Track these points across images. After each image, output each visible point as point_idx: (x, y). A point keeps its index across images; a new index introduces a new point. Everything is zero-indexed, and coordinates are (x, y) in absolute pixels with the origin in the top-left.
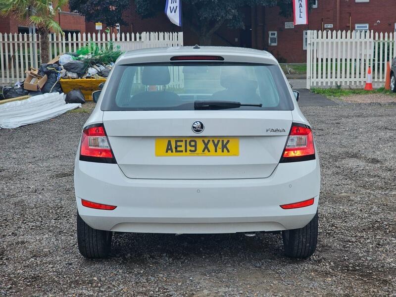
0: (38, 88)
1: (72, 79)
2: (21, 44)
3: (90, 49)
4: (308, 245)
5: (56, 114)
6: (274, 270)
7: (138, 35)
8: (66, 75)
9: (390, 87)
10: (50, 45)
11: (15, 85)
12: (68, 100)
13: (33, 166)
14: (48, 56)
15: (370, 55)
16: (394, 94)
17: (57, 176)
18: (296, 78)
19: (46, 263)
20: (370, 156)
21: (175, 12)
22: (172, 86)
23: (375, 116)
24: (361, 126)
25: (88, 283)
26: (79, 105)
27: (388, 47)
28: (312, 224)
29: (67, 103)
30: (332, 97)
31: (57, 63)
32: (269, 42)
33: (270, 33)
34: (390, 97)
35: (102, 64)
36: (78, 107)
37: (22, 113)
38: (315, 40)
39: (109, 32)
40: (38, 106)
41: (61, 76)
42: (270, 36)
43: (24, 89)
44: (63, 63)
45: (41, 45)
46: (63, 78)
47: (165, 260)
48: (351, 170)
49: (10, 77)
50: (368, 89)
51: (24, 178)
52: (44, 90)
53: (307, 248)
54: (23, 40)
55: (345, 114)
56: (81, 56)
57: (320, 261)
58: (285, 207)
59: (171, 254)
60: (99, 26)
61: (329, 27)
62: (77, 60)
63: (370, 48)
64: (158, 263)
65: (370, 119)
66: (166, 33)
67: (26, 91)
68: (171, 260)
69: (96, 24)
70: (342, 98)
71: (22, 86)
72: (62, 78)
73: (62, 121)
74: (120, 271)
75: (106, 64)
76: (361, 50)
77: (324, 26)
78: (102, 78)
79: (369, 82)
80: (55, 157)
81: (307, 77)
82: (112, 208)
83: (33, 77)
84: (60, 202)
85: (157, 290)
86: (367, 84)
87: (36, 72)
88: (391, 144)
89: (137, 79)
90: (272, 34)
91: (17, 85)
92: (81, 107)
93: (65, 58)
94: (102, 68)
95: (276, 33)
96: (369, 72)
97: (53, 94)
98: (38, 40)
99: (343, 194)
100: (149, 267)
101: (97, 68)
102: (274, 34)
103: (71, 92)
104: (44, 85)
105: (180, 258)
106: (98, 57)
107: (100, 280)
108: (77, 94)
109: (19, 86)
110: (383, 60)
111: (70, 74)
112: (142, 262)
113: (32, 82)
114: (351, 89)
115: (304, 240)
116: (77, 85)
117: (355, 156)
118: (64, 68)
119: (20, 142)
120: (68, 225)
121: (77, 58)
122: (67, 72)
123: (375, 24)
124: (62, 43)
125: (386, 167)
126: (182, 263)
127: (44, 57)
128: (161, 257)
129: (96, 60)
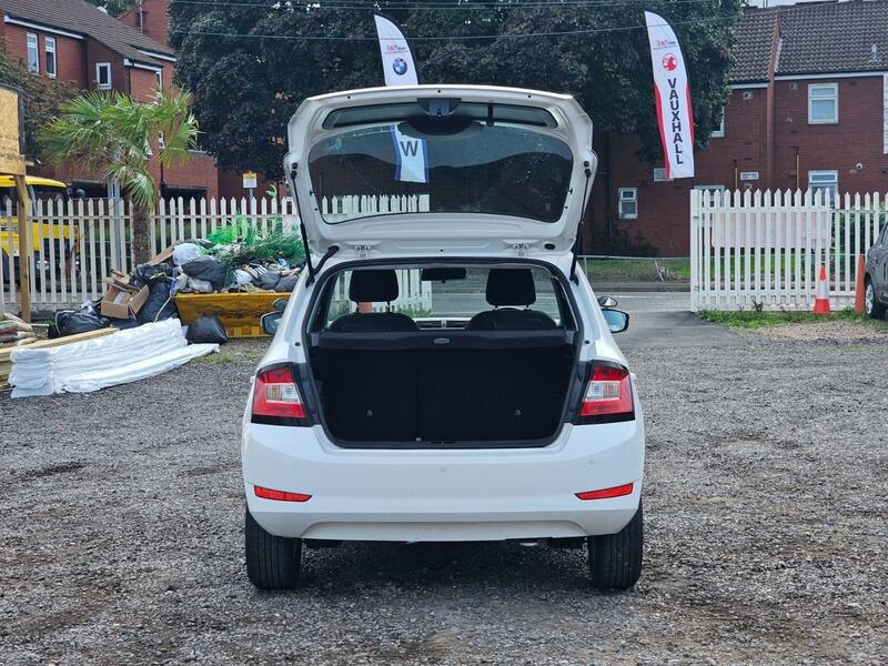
0: (130, 314)
1: (200, 293)
2: (91, 223)
3: (235, 230)
4: (626, 564)
5: (171, 365)
6: (569, 604)
7: (335, 201)
8: (187, 286)
9: (865, 308)
10: (153, 224)
11: (83, 306)
12: (192, 338)
13: (143, 458)
14: (147, 247)
15: (824, 240)
16: (872, 321)
17: (190, 473)
18: (676, 290)
19: (193, 596)
20: (785, 436)
21: (414, 154)
22: (407, 308)
23: (817, 365)
24: (783, 385)
25: (266, 621)
26: (214, 347)
27: (862, 223)
28: (633, 529)
29: (189, 344)
30: (741, 328)
31: (170, 260)
32: (620, 211)
33: (622, 191)
34: (861, 328)
35: (261, 263)
36: (213, 352)
37: (104, 362)
38: (707, 210)
39: (274, 194)
40: (135, 349)
41: (176, 288)
42: (622, 197)
43: (100, 316)
44: (182, 260)
45: (134, 223)
46: (182, 293)
47: (391, 590)
48: (741, 460)
49: (69, 290)
50: (822, 312)
51: (129, 477)
52: (140, 318)
53: (626, 570)
54: (96, 213)
55: (758, 361)
56: (218, 246)
57: (647, 592)
58: (583, 496)
59: (399, 583)
60: (250, 181)
61: (750, 178)
62: (210, 254)
63: (824, 226)
64: (378, 595)
65: (805, 371)
66: (393, 197)
67: (105, 319)
68: (399, 590)
69: (245, 175)
70: (761, 329)
71: (97, 308)
72: (179, 291)
73: (183, 377)
74: (316, 605)
75: (270, 262)
76: (804, 229)
77: (739, 176)
78: (261, 290)
79: (822, 297)
80: (181, 442)
81: (692, 287)
82: (304, 498)
83: (120, 290)
84: (203, 512)
85: (377, 627)
86: (818, 301)
87: (126, 280)
88: (831, 415)
89: (342, 292)
90: (626, 194)
91: (86, 307)
92: (218, 350)
93: (185, 252)
94: (262, 270)
95: (634, 191)
96: (823, 277)
97: (161, 324)
98: (126, 213)
99: (713, 499)
100: (364, 600)
101: (251, 270)
102: (631, 194)
103: (199, 320)
104: (142, 308)
105: (415, 588)
106: (253, 248)
107: (285, 617)
108: (211, 324)
109: (90, 309)
110: (853, 251)
111: (195, 284)
112: (353, 594)
113: (117, 301)
114: (784, 311)
115: (620, 556)
116: (209, 305)
117: (755, 437)
118: (185, 271)
119: (107, 416)
120: (222, 545)
121: (210, 250)
122: (191, 280)
123: (852, 171)
124: (177, 219)
125: (808, 455)
126: (418, 594)
127: (139, 249)
128: (383, 587)
129: (249, 253)
